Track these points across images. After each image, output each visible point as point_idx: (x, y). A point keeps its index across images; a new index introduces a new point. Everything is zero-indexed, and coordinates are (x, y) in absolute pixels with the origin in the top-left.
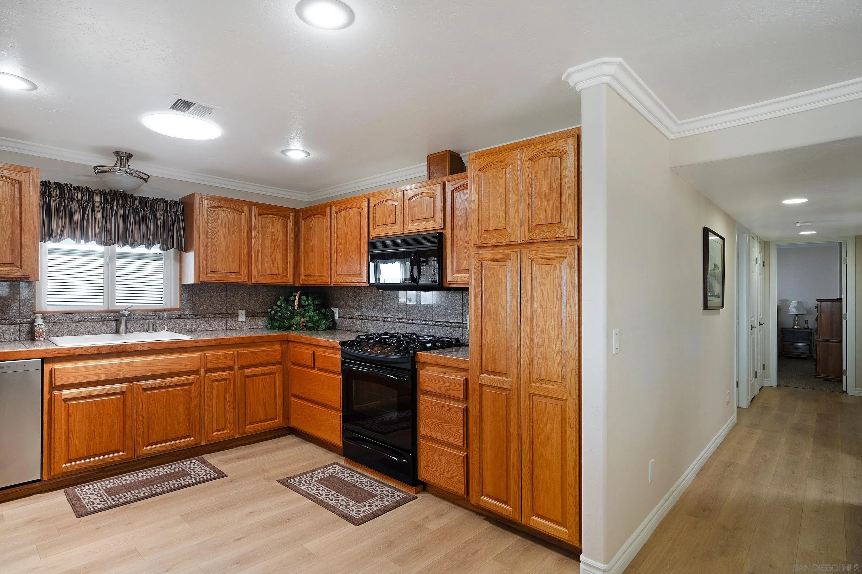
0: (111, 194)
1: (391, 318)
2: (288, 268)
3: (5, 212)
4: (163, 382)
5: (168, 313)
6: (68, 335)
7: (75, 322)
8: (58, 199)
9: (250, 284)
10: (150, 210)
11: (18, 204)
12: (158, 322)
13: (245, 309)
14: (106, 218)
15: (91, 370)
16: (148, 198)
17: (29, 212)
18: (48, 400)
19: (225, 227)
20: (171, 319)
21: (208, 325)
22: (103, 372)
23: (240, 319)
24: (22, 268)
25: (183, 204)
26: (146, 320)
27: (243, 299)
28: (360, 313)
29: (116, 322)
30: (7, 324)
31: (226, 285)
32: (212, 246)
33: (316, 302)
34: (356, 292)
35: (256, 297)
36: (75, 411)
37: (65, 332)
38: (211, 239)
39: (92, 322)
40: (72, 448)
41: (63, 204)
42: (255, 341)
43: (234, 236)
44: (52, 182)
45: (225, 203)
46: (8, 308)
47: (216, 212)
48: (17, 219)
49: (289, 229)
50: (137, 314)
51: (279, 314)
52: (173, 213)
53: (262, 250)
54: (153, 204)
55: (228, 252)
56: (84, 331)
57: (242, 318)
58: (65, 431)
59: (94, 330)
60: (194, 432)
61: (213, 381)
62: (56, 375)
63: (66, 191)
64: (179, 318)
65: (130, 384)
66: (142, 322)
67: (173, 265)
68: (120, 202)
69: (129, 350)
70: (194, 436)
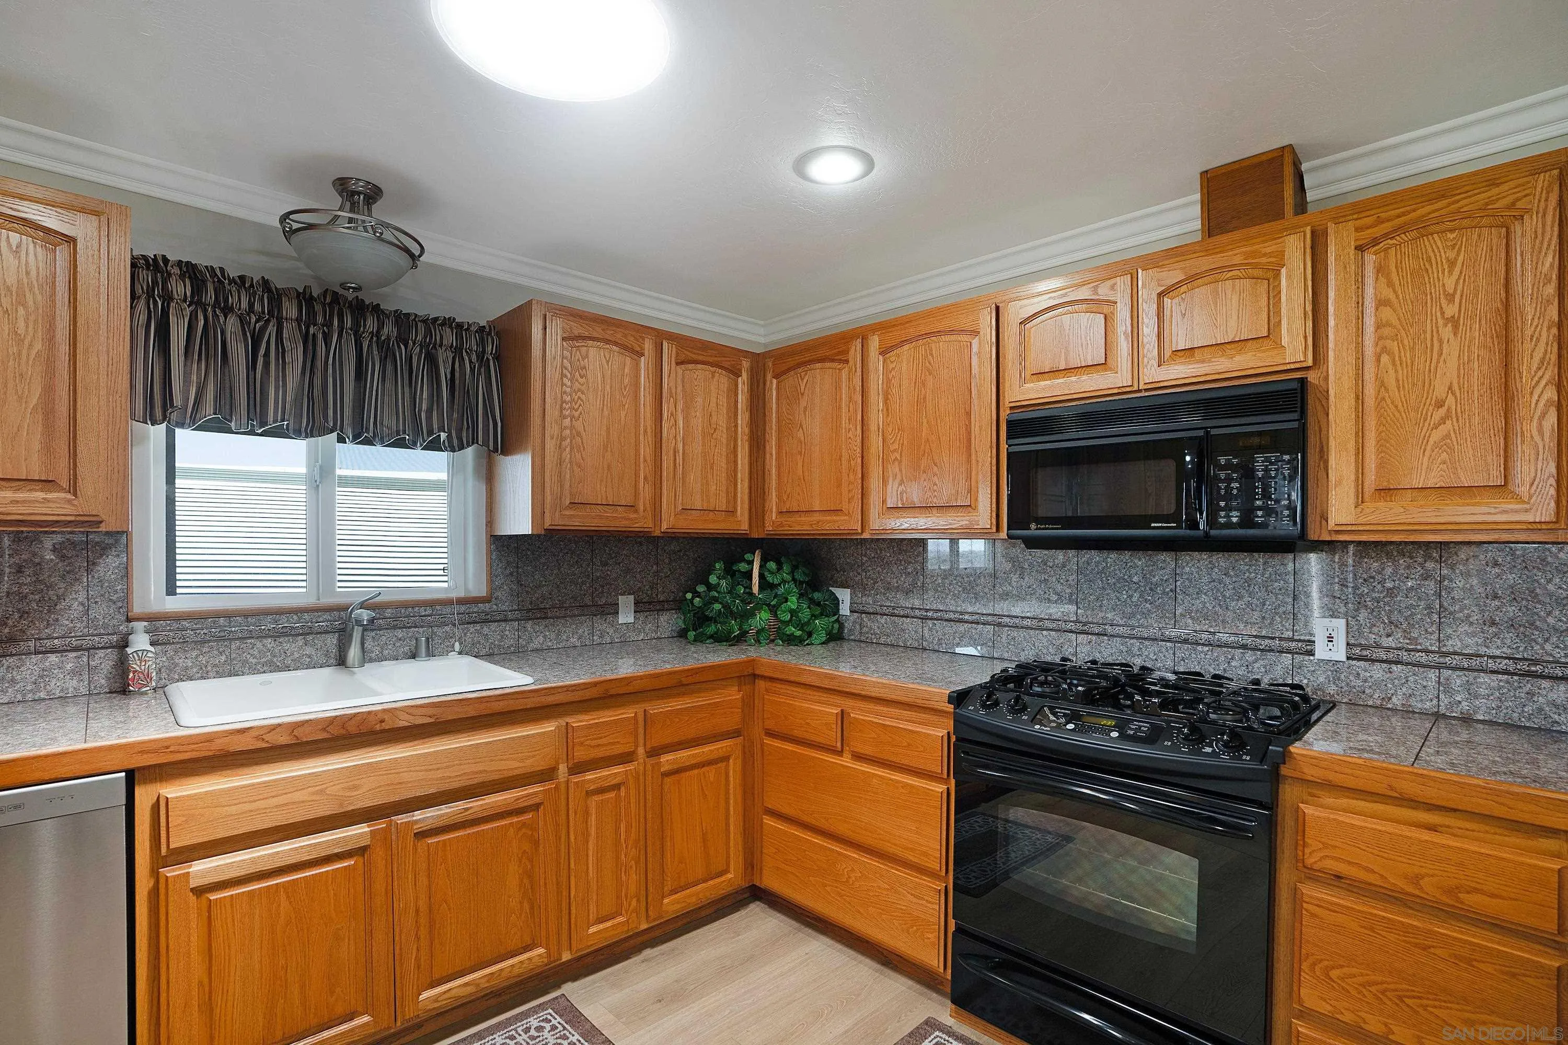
0: (325, 300)
1: (1022, 618)
2: (739, 495)
3: (27, 327)
4: (467, 809)
5: (463, 608)
6: (219, 675)
7: (236, 639)
8: (189, 306)
9: (657, 533)
10: (420, 345)
11: (67, 303)
12: (439, 631)
13: (633, 594)
14: (312, 361)
15: (273, 794)
16: (416, 315)
17: (99, 330)
18: (149, 893)
19: (604, 389)
20: (468, 623)
21: (553, 636)
22: (306, 798)
23: (622, 619)
24: (78, 492)
25: (497, 334)
26: (410, 627)
27: (628, 571)
28: (917, 603)
29: (337, 635)
30: (53, 651)
31: (592, 537)
32: (572, 438)
33: (798, 576)
34: (906, 551)
35: (657, 564)
36: (229, 920)
37: (209, 668)
38: (571, 420)
39: (279, 637)
40: (223, 1031)
41: (203, 322)
42: (685, 681)
43: (623, 414)
44: (172, 257)
45: (603, 330)
46: (58, 607)
47: (584, 350)
48: (63, 349)
49: (740, 400)
50: (388, 613)
51: (717, 606)
52: (474, 357)
53: (684, 450)
54: (428, 332)
55: (609, 453)
56: (259, 663)
57: (626, 616)
58: (201, 983)
59: (284, 660)
60: (543, 933)
61: (589, 794)
62: (170, 819)
63: (210, 287)
64: (486, 621)
65: (381, 825)
66: (400, 633)
67: (473, 488)
68: (348, 322)
69: (378, 727)
70: (544, 942)
